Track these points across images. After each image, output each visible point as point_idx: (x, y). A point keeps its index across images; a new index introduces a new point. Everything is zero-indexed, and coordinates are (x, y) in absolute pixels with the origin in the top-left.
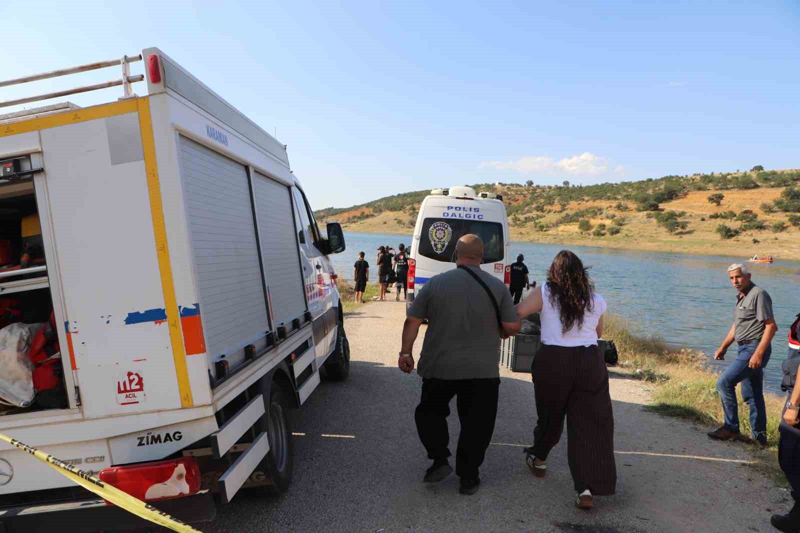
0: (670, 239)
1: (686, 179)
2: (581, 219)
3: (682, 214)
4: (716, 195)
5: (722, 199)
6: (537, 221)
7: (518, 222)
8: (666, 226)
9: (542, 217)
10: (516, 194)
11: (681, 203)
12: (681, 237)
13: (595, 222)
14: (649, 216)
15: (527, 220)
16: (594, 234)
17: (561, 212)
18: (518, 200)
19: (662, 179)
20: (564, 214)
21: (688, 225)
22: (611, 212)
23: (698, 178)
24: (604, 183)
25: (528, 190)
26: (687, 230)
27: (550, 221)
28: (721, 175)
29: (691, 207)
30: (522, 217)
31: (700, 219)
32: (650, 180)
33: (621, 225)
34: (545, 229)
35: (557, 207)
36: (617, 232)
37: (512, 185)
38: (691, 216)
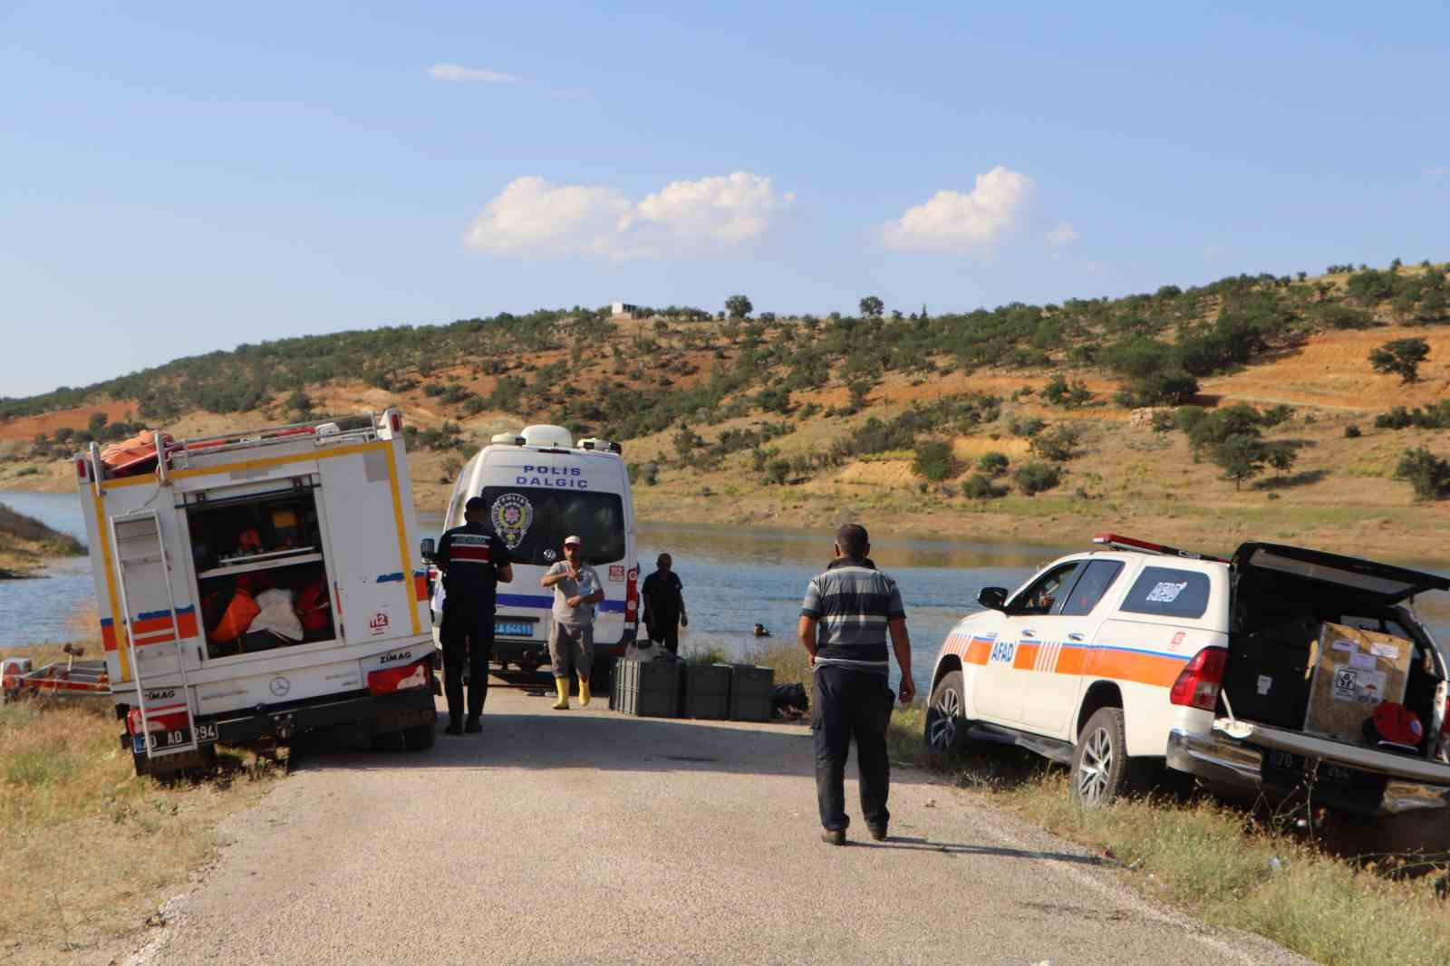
0: (1236, 505)
1: (1296, 287)
2: (921, 437)
3: (1280, 415)
4: (1400, 343)
5: (1421, 359)
6: (765, 447)
7: (696, 452)
8: (1223, 458)
9: (781, 432)
10: (688, 347)
11: (1275, 376)
12: (1272, 497)
13: (972, 448)
14: (1162, 425)
15: (731, 442)
16: (969, 490)
17: (852, 412)
18: (696, 369)
19: (1213, 289)
20: (860, 420)
21: (1298, 452)
22: (1029, 412)
23: (1341, 281)
24: (1005, 304)
25: (731, 333)
26: (1296, 470)
27: (811, 447)
28: (1423, 272)
29: (1310, 390)
30: (710, 434)
31: (1342, 431)
32: (1171, 292)
33: (1064, 456)
34: (792, 476)
35: (838, 396)
36: (1050, 481)
37: (673, 313)
38: (1309, 420)
